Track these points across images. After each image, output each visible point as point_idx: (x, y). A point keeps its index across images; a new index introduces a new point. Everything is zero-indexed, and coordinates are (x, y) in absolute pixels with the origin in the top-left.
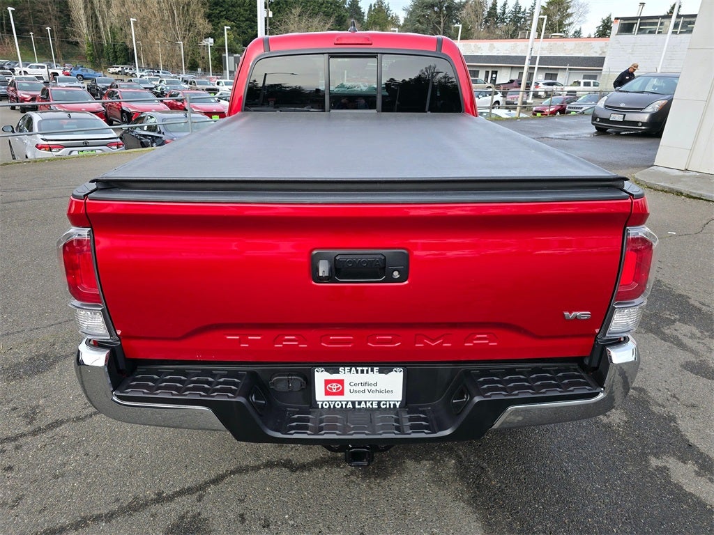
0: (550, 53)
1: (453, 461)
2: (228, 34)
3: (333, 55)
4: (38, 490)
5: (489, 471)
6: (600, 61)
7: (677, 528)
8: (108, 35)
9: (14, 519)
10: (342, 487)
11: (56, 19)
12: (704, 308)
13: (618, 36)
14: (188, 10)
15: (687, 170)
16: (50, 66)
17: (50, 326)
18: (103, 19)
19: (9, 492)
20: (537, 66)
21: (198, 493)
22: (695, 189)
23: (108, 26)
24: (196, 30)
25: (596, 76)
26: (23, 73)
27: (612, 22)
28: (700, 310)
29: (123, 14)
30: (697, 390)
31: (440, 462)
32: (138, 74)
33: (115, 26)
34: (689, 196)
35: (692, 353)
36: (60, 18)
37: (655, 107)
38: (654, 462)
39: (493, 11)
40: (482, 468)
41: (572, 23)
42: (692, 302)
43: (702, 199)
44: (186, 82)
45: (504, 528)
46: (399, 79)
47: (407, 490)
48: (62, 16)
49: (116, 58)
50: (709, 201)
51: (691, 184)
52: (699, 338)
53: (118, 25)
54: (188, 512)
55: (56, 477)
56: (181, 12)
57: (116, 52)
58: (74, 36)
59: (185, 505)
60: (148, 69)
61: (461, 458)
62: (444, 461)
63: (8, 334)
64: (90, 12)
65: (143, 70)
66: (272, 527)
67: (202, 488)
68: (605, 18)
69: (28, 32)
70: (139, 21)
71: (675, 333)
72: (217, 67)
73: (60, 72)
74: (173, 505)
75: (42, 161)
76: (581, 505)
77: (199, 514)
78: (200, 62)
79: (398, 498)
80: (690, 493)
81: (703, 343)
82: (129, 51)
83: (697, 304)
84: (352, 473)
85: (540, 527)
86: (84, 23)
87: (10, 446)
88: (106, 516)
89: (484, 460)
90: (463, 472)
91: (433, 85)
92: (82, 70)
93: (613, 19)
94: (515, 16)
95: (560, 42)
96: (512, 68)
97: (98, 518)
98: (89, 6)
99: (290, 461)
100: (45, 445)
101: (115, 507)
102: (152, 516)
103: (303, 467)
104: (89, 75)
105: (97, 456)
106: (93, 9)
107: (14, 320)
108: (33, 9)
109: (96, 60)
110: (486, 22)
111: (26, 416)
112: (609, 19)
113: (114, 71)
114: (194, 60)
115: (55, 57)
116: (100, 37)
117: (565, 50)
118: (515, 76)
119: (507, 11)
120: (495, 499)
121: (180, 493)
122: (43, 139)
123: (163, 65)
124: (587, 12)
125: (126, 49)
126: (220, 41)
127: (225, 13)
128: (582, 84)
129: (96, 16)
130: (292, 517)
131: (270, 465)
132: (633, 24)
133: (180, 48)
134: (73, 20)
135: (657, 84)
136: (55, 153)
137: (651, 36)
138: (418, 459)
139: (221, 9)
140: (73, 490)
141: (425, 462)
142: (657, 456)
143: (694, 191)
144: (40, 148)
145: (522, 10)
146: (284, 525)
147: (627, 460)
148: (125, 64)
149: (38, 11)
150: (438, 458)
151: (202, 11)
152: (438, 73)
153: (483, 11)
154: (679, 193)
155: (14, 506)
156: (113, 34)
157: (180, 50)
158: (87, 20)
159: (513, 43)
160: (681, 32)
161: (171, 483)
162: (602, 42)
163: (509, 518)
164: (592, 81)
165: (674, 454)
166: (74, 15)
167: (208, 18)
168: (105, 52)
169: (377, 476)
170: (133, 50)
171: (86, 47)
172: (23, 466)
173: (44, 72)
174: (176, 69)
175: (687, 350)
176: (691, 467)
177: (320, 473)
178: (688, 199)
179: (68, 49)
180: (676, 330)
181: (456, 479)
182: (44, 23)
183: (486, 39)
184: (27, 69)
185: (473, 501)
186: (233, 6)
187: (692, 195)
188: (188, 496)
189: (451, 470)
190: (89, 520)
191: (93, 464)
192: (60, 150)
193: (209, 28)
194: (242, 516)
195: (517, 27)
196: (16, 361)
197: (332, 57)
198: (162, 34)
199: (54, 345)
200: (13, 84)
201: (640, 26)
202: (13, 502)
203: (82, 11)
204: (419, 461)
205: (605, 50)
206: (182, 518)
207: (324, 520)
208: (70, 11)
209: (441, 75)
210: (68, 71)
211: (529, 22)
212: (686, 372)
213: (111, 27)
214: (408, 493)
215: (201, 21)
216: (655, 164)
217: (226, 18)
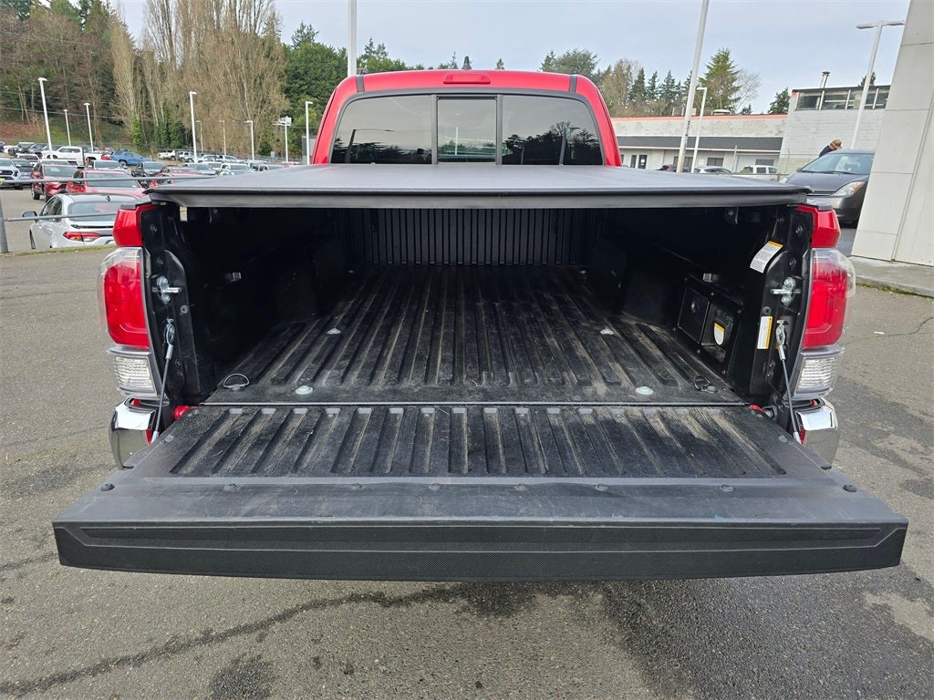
0: (713, 133)
1: (600, 596)
2: (309, 112)
3: (441, 97)
4: (46, 626)
5: (648, 608)
6: (776, 143)
7: (905, 680)
8: (160, 113)
9: (12, 662)
10: (451, 626)
11: (97, 94)
12: (926, 418)
13: (798, 112)
14: (260, 83)
15: (894, 260)
16: (86, 150)
17: (71, 435)
18: (155, 94)
19: (7, 629)
20: (696, 149)
21: (258, 632)
22: (906, 282)
23: (161, 103)
24: (270, 108)
25: (773, 161)
26: (52, 157)
27: (789, 98)
28: (921, 420)
29: (180, 88)
30: (923, 514)
31: (582, 597)
32: (196, 159)
33: (170, 102)
34: (898, 291)
35: (915, 471)
36: (102, 92)
37: (849, 189)
38: (871, 599)
39: (639, 85)
40: (639, 605)
41: (739, 98)
42: (910, 411)
43: (916, 295)
44: (256, 168)
45: (671, 678)
46: (524, 136)
47: (539, 630)
48: (105, 90)
49: (169, 140)
50: (925, 297)
51: (901, 276)
52: (922, 453)
53: (173, 102)
54: (245, 654)
55: (70, 611)
56: (252, 86)
57: (169, 134)
58: (119, 114)
59: (242, 646)
60: (208, 153)
61: (610, 592)
62: (588, 596)
63: (16, 443)
64: (139, 86)
65: (202, 155)
66: (357, 674)
67: (265, 624)
68: (780, 92)
69: (61, 108)
70: (200, 96)
71: (890, 447)
72: (295, 152)
73: (98, 157)
74: (224, 646)
75: (71, 250)
76: (773, 651)
77: (260, 657)
78: (274, 145)
79: (526, 640)
80: (921, 637)
81: (927, 459)
82: (186, 132)
83: (916, 414)
84: (465, 609)
85: (719, 677)
86: (132, 99)
87: (11, 575)
88: (134, 659)
89: (641, 595)
90: (613, 608)
91: (567, 144)
92: (125, 155)
93: (790, 93)
94: (668, 92)
95: (725, 120)
96: (665, 150)
97: (123, 662)
98: (139, 78)
99: (381, 594)
100: (58, 573)
101: (146, 648)
102: (196, 659)
103: (399, 601)
104: (135, 160)
105: (126, 587)
106: (143, 82)
107: (25, 428)
108: (69, 82)
109: (144, 142)
110: (631, 98)
111: (35, 539)
112: (785, 93)
113: (166, 156)
114: (266, 142)
115: (94, 140)
116: (150, 116)
117: (732, 129)
118: (670, 162)
119: (657, 85)
120: (657, 643)
121: (235, 632)
122: (73, 226)
123: (227, 149)
124: (757, 85)
125: (183, 130)
126: (299, 121)
127: (306, 87)
128: (755, 171)
129: (147, 90)
130: (384, 662)
131: (354, 598)
132: (817, 97)
133: (249, 128)
134: (118, 96)
135: (849, 163)
136: (88, 243)
137: (840, 111)
138: (553, 593)
139: (301, 82)
140: (91, 627)
141: (562, 597)
142: (873, 591)
143: (906, 285)
144: (69, 237)
145: (676, 84)
146: (373, 672)
147: (833, 596)
148: (180, 147)
149: (76, 85)
150: (580, 592)
151: (279, 84)
152: (573, 129)
153: (628, 84)
154: (886, 288)
155: (12, 646)
156: (167, 111)
157: (249, 132)
158: (136, 95)
159: (666, 121)
160: (877, 107)
161: (223, 619)
162: (778, 119)
163: (677, 666)
164: (767, 167)
165: (897, 590)
166: (120, 89)
167: (286, 93)
168: (155, 133)
169: (498, 613)
170: (191, 131)
171: (132, 127)
172: (27, 598)
173: (78, 157)
174: (243, 154)
175: (907, 467)
176: (920, 605)
177: (421, 608)
178: (897, 295)
179: (110, 128)
180: (891, 444)
181: (605, 618)
182: (82, 98)
183: (632, 116)
184: (57, 153)
185: (628, 644)
186: (316, 79)
187: (903, 289)
188: (246, 636)
189: (597, 607)
190: (112, 663)
191: (120, 596)
192: (94, 239)
193: (286, 104)
194: (316, 660)
195: (670, 104)
196: (25, 475)
197: (440, 98)
198: (227, 112)
199: (75, 456)
200: (39, 168)
201: (824, 100)
202: (12, 640)
203: (130, 85)
204: (554, 596)
205: (782, 129)
206: (237, 661)
207: (427, 666)
208: (115, 85)
209: (577, 132)
210: (109, 156)
211: (684, 98)
212: (907, 493)
213: (165, 104)
214: (540, 634)
215: (277, 96)
216: (852, 254)
217: (307, 93)
